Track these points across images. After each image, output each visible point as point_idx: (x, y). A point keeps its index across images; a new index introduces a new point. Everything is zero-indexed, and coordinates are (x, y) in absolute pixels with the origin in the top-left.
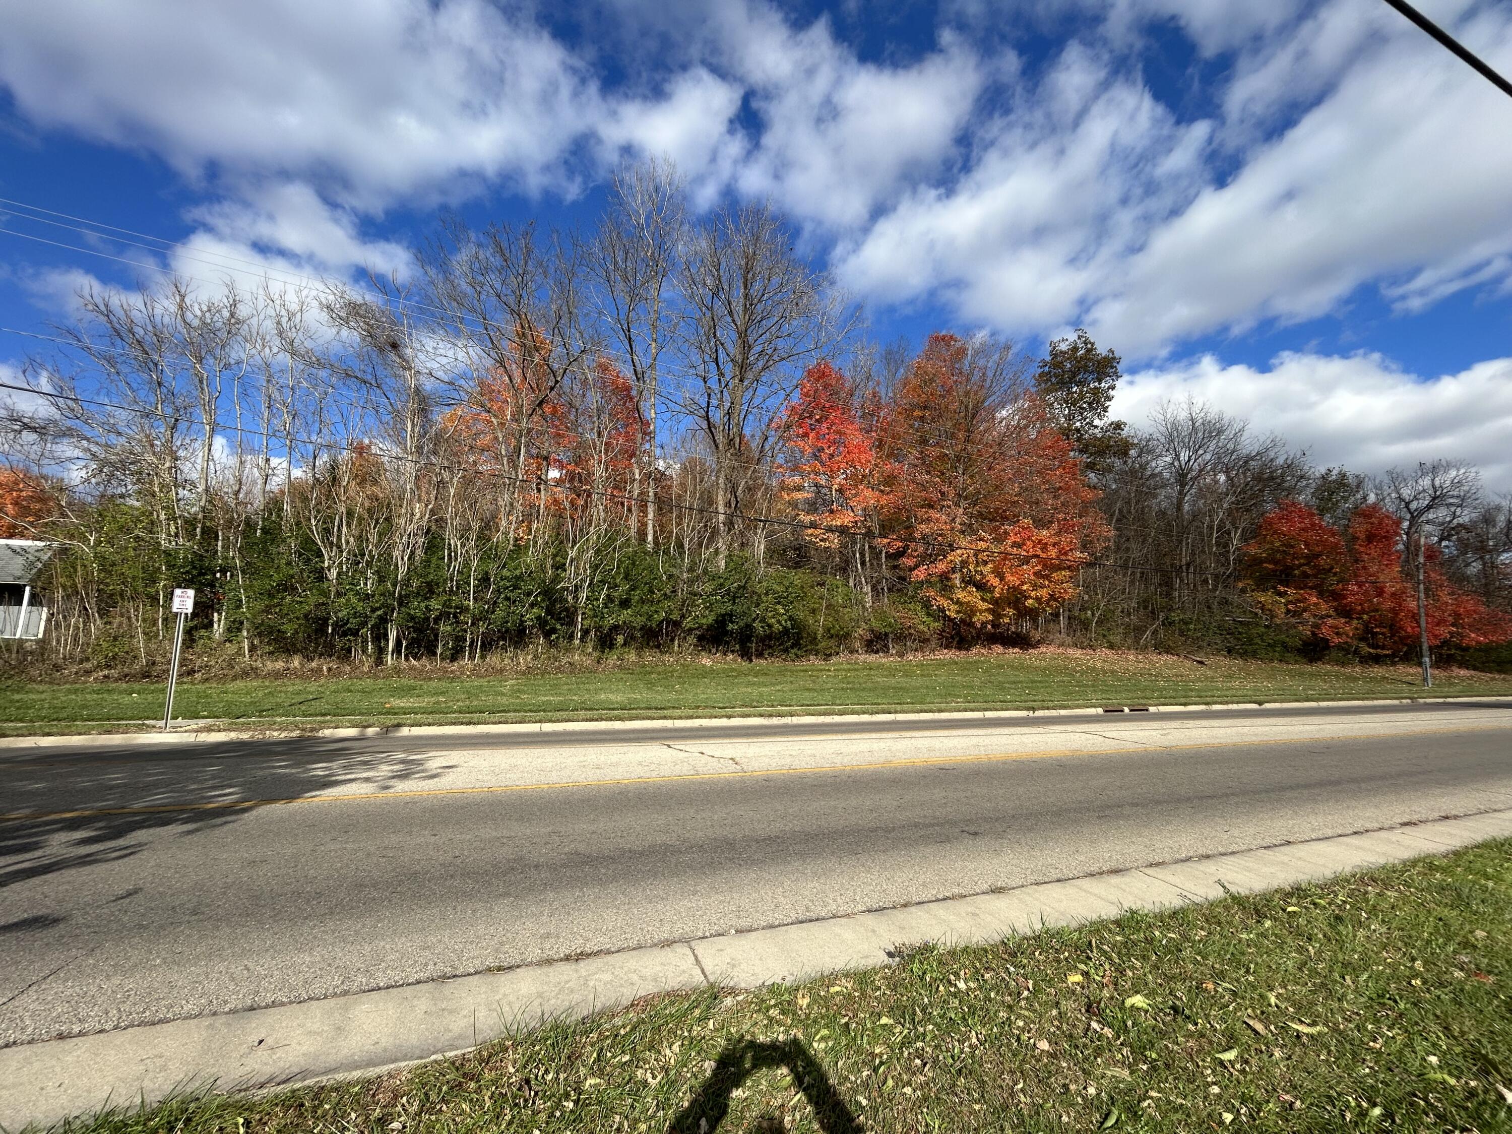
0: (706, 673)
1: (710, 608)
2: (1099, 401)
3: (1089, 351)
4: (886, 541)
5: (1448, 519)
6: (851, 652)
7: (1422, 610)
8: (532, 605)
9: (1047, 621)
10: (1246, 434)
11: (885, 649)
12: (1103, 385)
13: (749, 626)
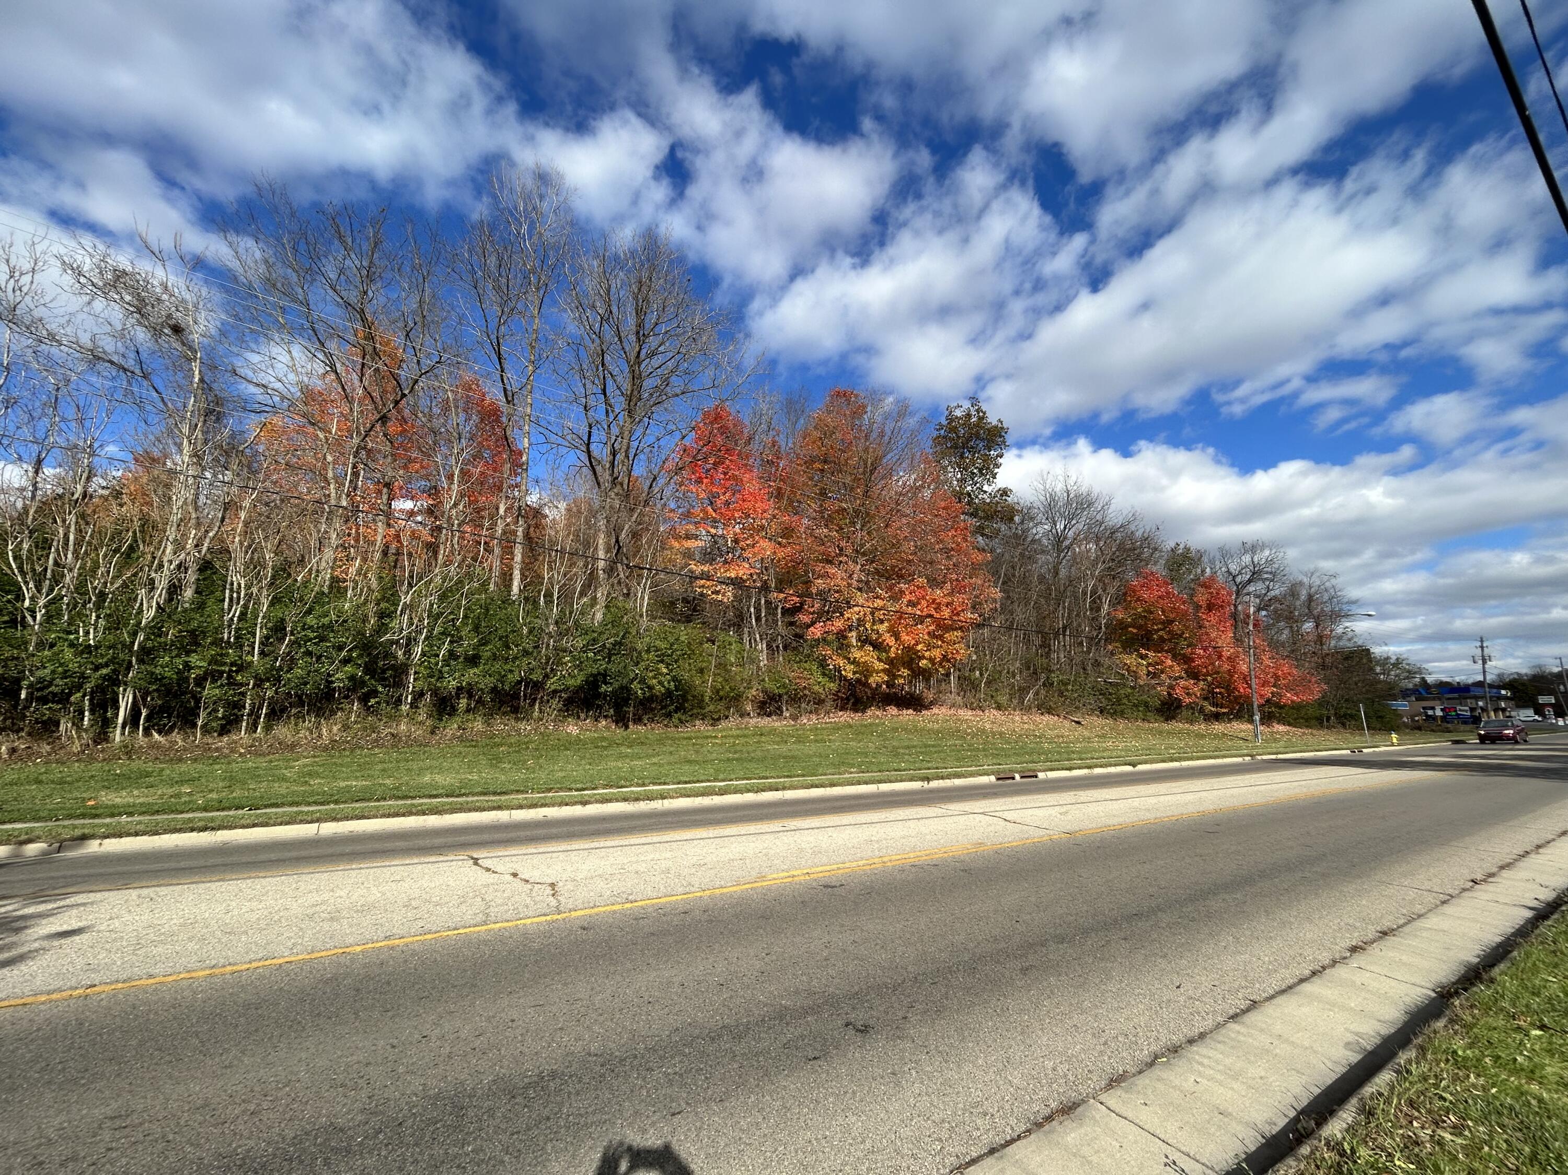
0: (570, 744)
1: (579, 667)
2: (988, 469)
3: (981, 419)
4: (782, 596)
5: (1263, 592)
6: (742, 716)
7: (1253, 673)
8: (345, 662)
9: (939, 681)
10: (1113, 507)
11: (779, 712)
12: (992, 453)
13: (625, 689)
